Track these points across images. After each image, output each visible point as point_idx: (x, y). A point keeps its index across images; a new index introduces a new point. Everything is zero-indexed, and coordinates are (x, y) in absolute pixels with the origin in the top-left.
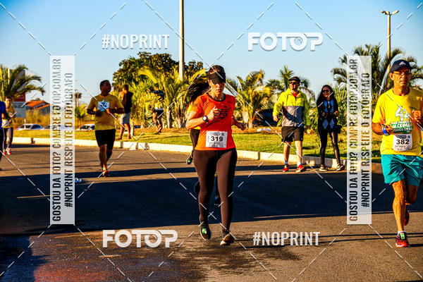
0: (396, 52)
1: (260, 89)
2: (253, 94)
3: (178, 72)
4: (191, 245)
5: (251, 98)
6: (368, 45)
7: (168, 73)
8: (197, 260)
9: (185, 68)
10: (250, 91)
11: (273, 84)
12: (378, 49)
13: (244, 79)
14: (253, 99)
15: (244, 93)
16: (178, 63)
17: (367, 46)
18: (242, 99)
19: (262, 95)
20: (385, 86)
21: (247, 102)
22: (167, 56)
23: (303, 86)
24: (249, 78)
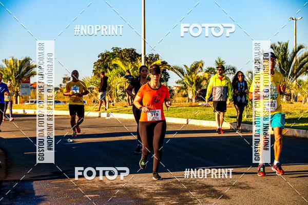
0: (300, 48)
1: (201, 74)
2: (196, 78)
3: (141, 61)
4: (150, 188)
5: (194, 81)
6: (280, 42)
7: (133, 63)
8: (155, 199)
9: (146, 59)
10: (194, 75)
11: (211, 71)
12: (287, 45)
13: (189, 67)
14: (196, 81)
15: (189, 77)
16: (141, 56)
17: (279, 43)
18: (187, 82)
19: (202, 78)
20: (292, 72)
21: (192, 83)
22: (133, 50)
23: (232, 72)
24: (193, 66)
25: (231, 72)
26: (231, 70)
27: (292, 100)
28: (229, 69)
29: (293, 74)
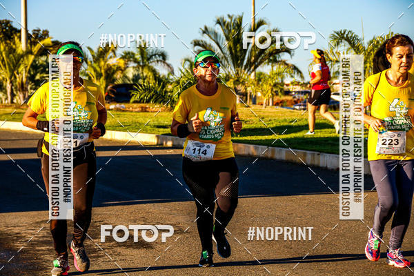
0: (261, 23)
1: (113, 61)
2: (106, 67)
3: (20, 40)
4: (32, 234)
5: (103, 71)
6: (231, 15)
7: (8, 42)
8: (39, 250)
9: (28, 36)
10: (102, 63)
11: (128, 56)
12: (241, 19)
13: (95, 50)
14: (106, 72)
15: (95, 65)
16: (20, 31)
17: (229, 16)
18: (93, 72)
19: (115, 68)
20: (249, 60)
21: (99, 76)
22: (8, 22)
23: (161, 59)
24: (101, 49)
25: (158, 59)
26: (159, 55)
27: (249, 102)
28: (155, 55)
29: (250, 64)
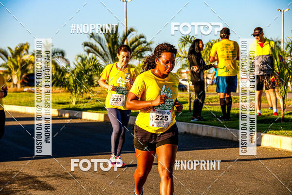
0: (132, 30)
1: (26, 57)
2: (21, 61)
5: (19, 64)
10: (19, 58)
12: (117, 27)
13: (13, 49)
14: (21, 65)
15: (13, 60)
18: (12, 65)
19: (28, 62)
21: (16, 67)
23: (61, 55)
24: (17, 49)
25: (59, 55)
26: (60, 53)
28: (56, 53)
